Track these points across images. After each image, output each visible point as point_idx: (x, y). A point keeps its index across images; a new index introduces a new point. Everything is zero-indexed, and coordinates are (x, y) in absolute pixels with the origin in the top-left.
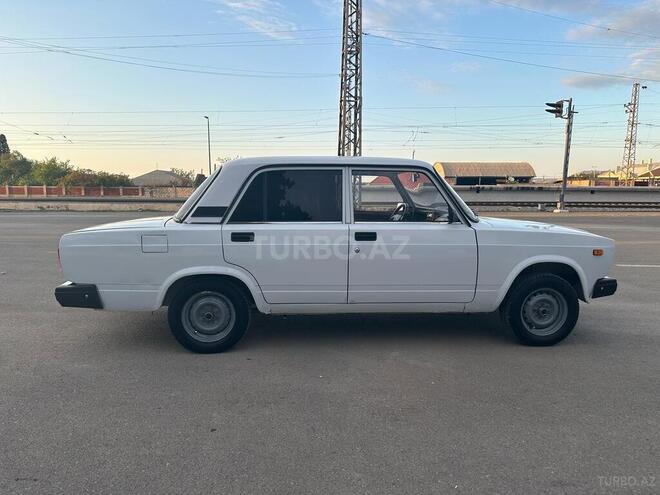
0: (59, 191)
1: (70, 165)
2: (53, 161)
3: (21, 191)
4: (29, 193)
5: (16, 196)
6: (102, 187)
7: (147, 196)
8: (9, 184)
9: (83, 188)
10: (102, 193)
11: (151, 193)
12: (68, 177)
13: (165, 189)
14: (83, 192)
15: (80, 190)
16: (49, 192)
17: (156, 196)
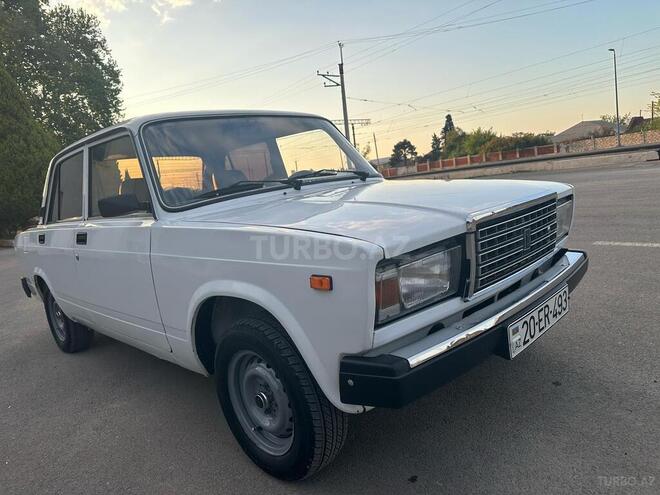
0: (480, 159)
1: (493, 132)
2: (479, 131)
3: (451, 163)
4: (457, 164)
5: (447, 168)
6: (518, 150)
7: (563, 152)
8: (455, 156)
9: (500, 152)
10: (518, 156)
11: (567, 149)
12: (488, 144)
13: (582, 142)
14: (500, 157)
15: (498, 155)
16: (472, 161)
17: (573, 151)
